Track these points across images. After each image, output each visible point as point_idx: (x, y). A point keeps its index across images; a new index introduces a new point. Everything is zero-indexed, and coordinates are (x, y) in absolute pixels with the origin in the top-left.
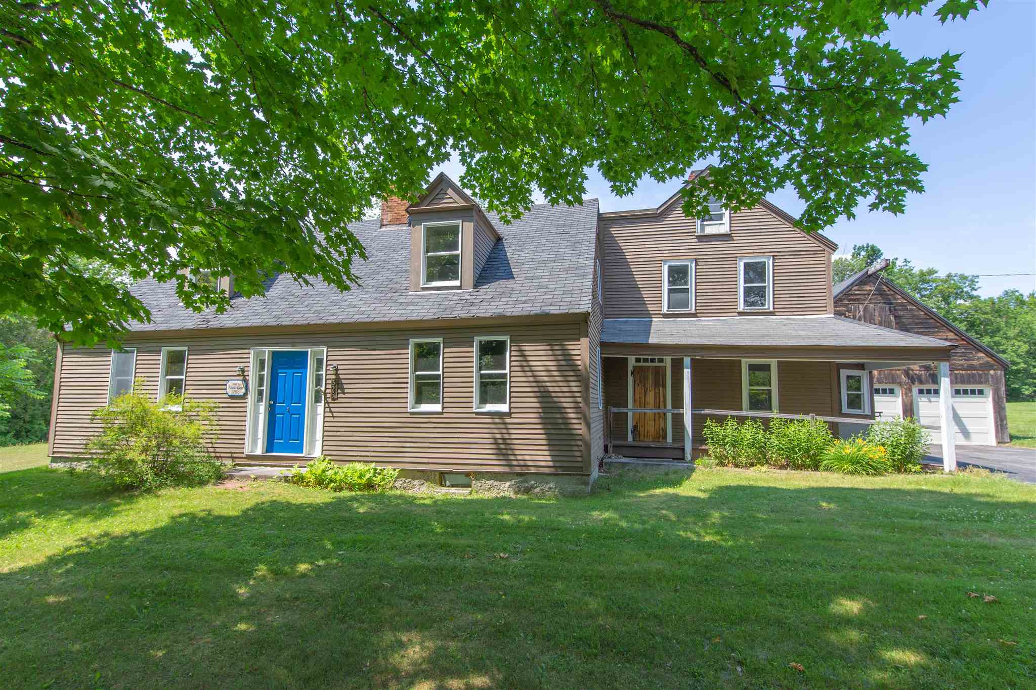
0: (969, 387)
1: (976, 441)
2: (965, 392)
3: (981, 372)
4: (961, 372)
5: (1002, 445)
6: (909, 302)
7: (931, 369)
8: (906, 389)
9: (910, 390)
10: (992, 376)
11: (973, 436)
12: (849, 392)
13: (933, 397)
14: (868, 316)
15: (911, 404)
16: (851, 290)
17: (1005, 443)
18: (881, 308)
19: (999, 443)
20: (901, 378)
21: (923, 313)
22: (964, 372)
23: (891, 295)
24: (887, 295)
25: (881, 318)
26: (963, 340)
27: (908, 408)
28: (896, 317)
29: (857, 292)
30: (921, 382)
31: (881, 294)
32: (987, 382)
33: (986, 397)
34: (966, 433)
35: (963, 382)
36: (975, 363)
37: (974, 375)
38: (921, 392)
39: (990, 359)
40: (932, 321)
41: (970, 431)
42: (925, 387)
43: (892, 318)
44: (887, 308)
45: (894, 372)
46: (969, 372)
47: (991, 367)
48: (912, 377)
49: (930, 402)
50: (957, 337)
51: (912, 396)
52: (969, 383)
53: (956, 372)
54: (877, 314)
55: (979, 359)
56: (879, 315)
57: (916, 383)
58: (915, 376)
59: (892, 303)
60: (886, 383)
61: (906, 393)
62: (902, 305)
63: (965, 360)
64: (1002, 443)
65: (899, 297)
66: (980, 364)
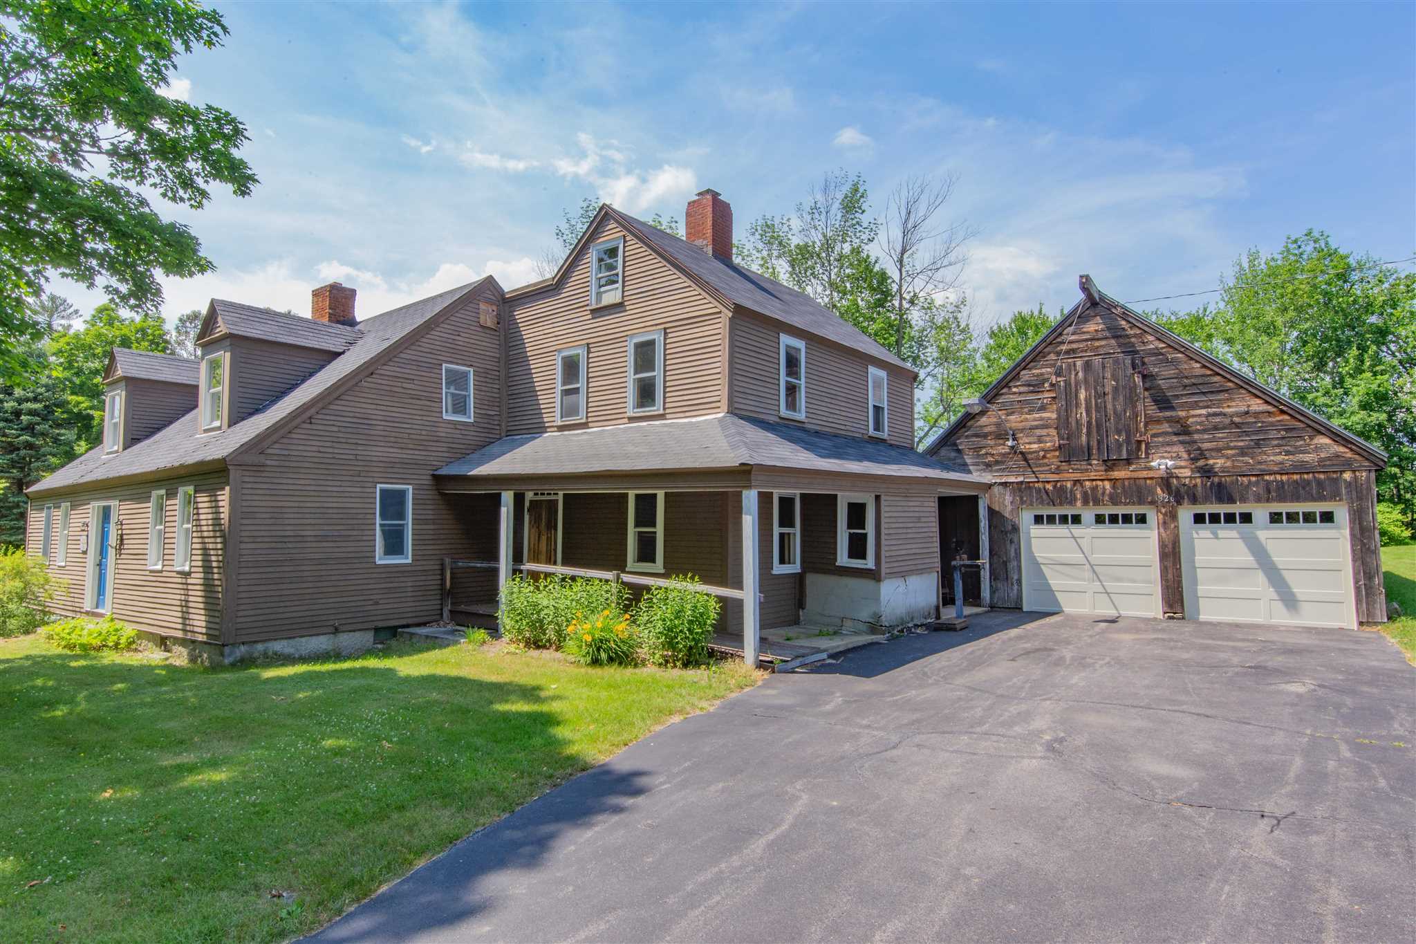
0: (1300, 508)
1: (1310, 617)
2: (1292, 518)
3: (1322, 476)
4: (1278, 477)
5: (1368, 629)
6: (1170, 346)
7: (1216, 474)
8: (1165, 515)
9: (1173, 516)
10: (1349, 485)
11: (1305, 608)
12: (852, 531)
13: (1222, 529)
14: (1091, 380)
15: (1176, 543)
16: (1061, 334)
17: (1376, 624)
18: (1116, 361)
19: (1361, 624)
20: (1154, 493)
21: (1198, 365)
22: (1285, 478)
23: (1135, 336)
24: (1128, 336)
25: (1117, 381)
26: (1283, 412)
27: (1169, 549)
28: (1144, 377)
29: (1073, 338)
30: (1194, 500)
31: (1115, 337)
32: (1335, 496)
33: (1338, 528)
34: (1290, 600)
35: (1282, 498)
36: (1307, 457)
37: (1308, 482)
38: (1199, 519)
39: (1342, 449)
40: (1217, 379)
41: (1300, 597)
42: (1207, 509)
43: (1138, 379)
44: (1128, 362)
45: (1142, 482)
46: (1296, 477)
47: (1348, 465)
48: (1178, 491)
49: (1217, 538)
50: (1270, 408)
51: (1177, 527)
52: (1296, 498)
53: (1267, 478)
54: (1108, 375)
55: (1317, 449)
56: (1113, 375)
57: (1186, 500)
58: (1183, 490)
59: (1136, 352)
60: (1126, 504)
61: (1165, 523)
62: (1156, 353)
63: (1288, 453)
64: (1368, 623)
65: (1151, 338)
66: (1321, 460)
